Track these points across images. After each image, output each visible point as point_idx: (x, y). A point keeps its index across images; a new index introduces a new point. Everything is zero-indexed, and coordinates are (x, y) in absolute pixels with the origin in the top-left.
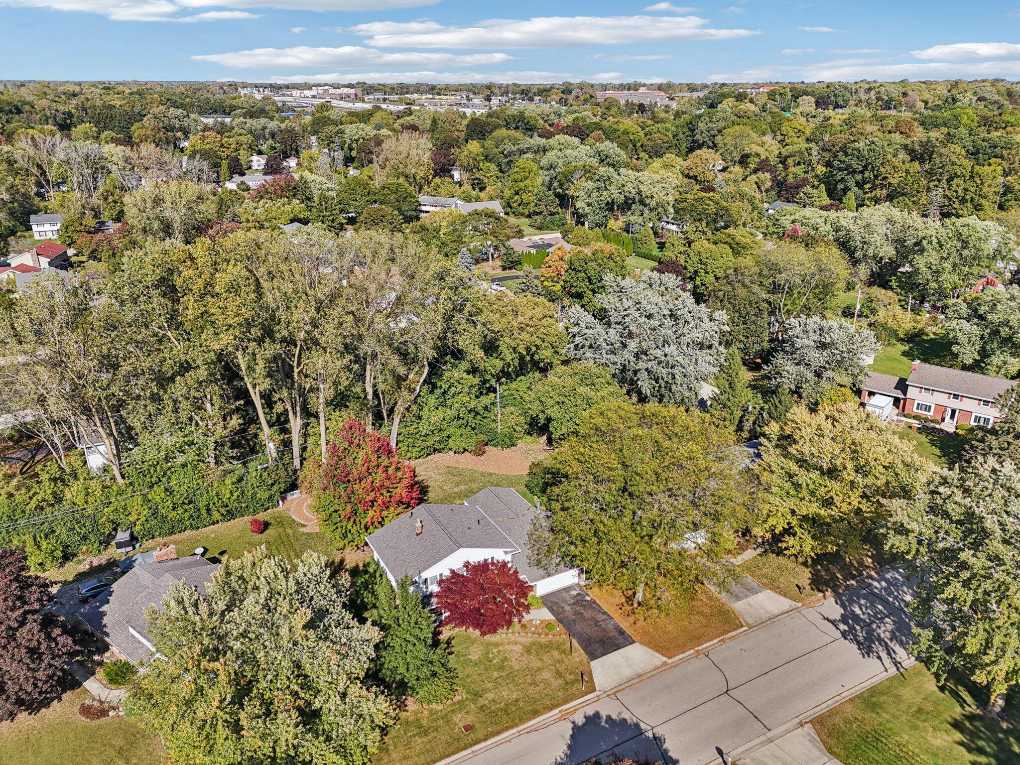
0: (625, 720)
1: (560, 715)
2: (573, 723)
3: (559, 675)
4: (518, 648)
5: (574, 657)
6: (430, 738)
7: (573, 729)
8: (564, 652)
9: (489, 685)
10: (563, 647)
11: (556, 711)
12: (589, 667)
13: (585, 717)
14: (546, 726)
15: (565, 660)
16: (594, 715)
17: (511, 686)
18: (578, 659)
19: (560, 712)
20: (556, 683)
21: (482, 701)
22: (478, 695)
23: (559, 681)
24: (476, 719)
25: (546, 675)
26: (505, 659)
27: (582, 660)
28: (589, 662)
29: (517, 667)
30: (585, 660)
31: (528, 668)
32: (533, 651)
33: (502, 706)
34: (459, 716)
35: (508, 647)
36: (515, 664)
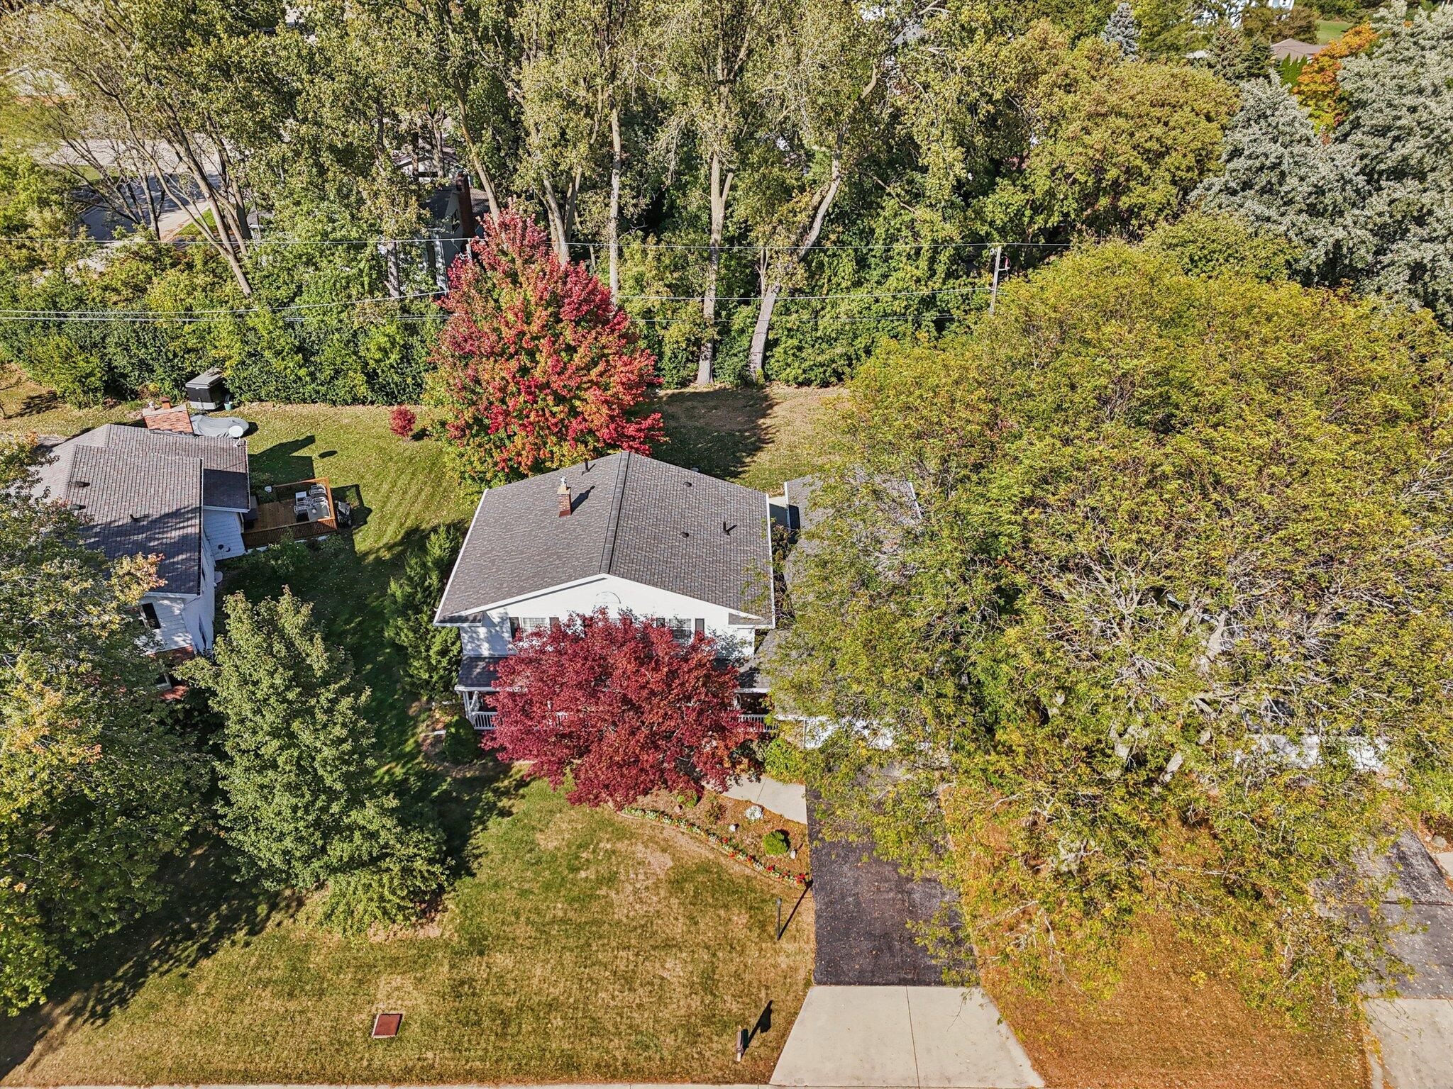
3: (708, 983)
4: (661, 863)
5: (777, 952)
6: (293, 1006)
8: (763, 926)
9: (522, 931)
10: (770, 909)
12: (799, 1000)
15: (753, 951)
17: (568, 957)
18: (783, 962)
20: (682, 1004)
21: (474, 967)
22: (478, 945)
23: (695, 1002)
24: (424, 1009)
25: (674, 969)
26: (611, 880)
27: (794, 969)
28: (808, 984)
29: (620, 914)
30: (802, 975)
31: (644, 928)
32: (689, 887)
33: (510, 1003)
34: (397, 980)
35: (640, 851)
36: (623, 905)
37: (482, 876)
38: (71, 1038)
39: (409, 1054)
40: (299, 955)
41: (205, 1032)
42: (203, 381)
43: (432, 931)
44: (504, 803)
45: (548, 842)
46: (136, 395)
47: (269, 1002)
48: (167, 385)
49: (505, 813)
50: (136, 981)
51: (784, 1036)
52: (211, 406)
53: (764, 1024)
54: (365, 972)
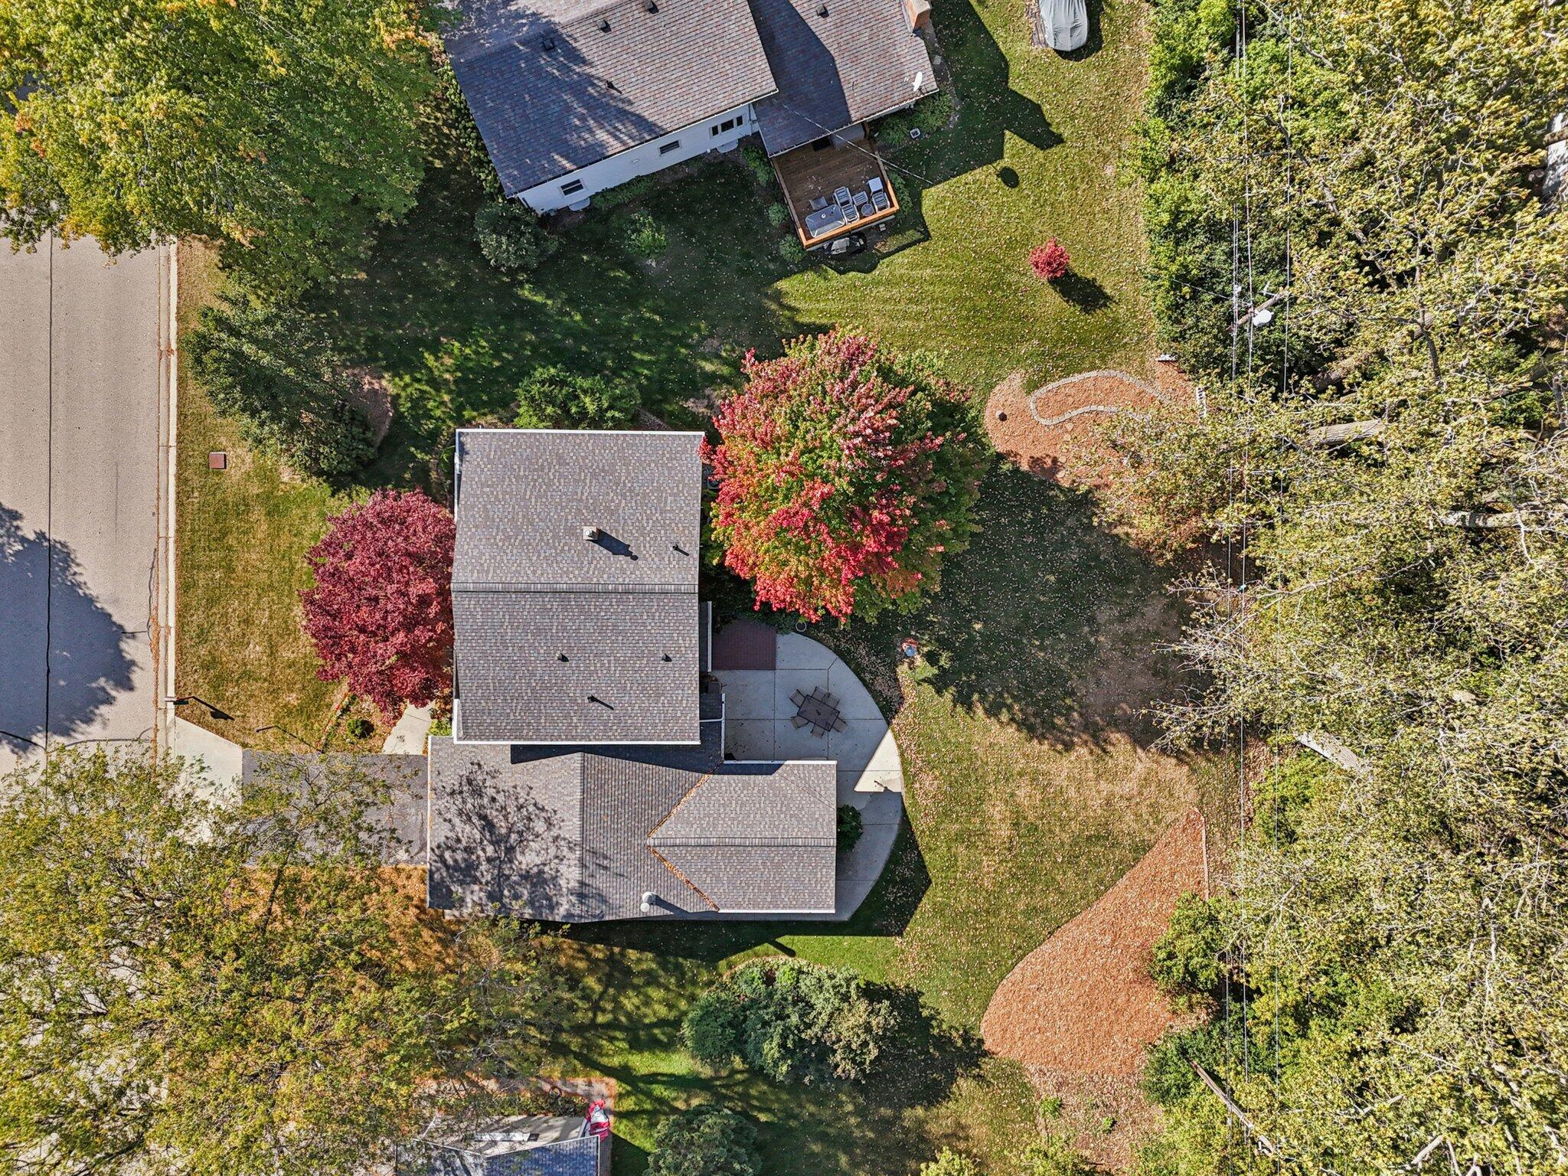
0: (88, 720)
1: (162, 623)
2: (133, 636)
3: (246, 675)
7: (121, 627)
9: (285, 540)
11: (172, 622)
12: (233, 739)
13: (133, 663)
14: (153, 586)
15: (269, 708)
16: (129, 679)
17: (264, 576)
19: (167, 627)
20: (230, 659)
21: (258, 511)
22: (274, 511)
23: (232, 667)
24: (228, 483)
25: (255, 652)
28: (244, 744)
30: (249, 739)
33: (231, 540)
37: (332, 501)
39: (195, 481)
51: (208, 727)
53: (217, 714)
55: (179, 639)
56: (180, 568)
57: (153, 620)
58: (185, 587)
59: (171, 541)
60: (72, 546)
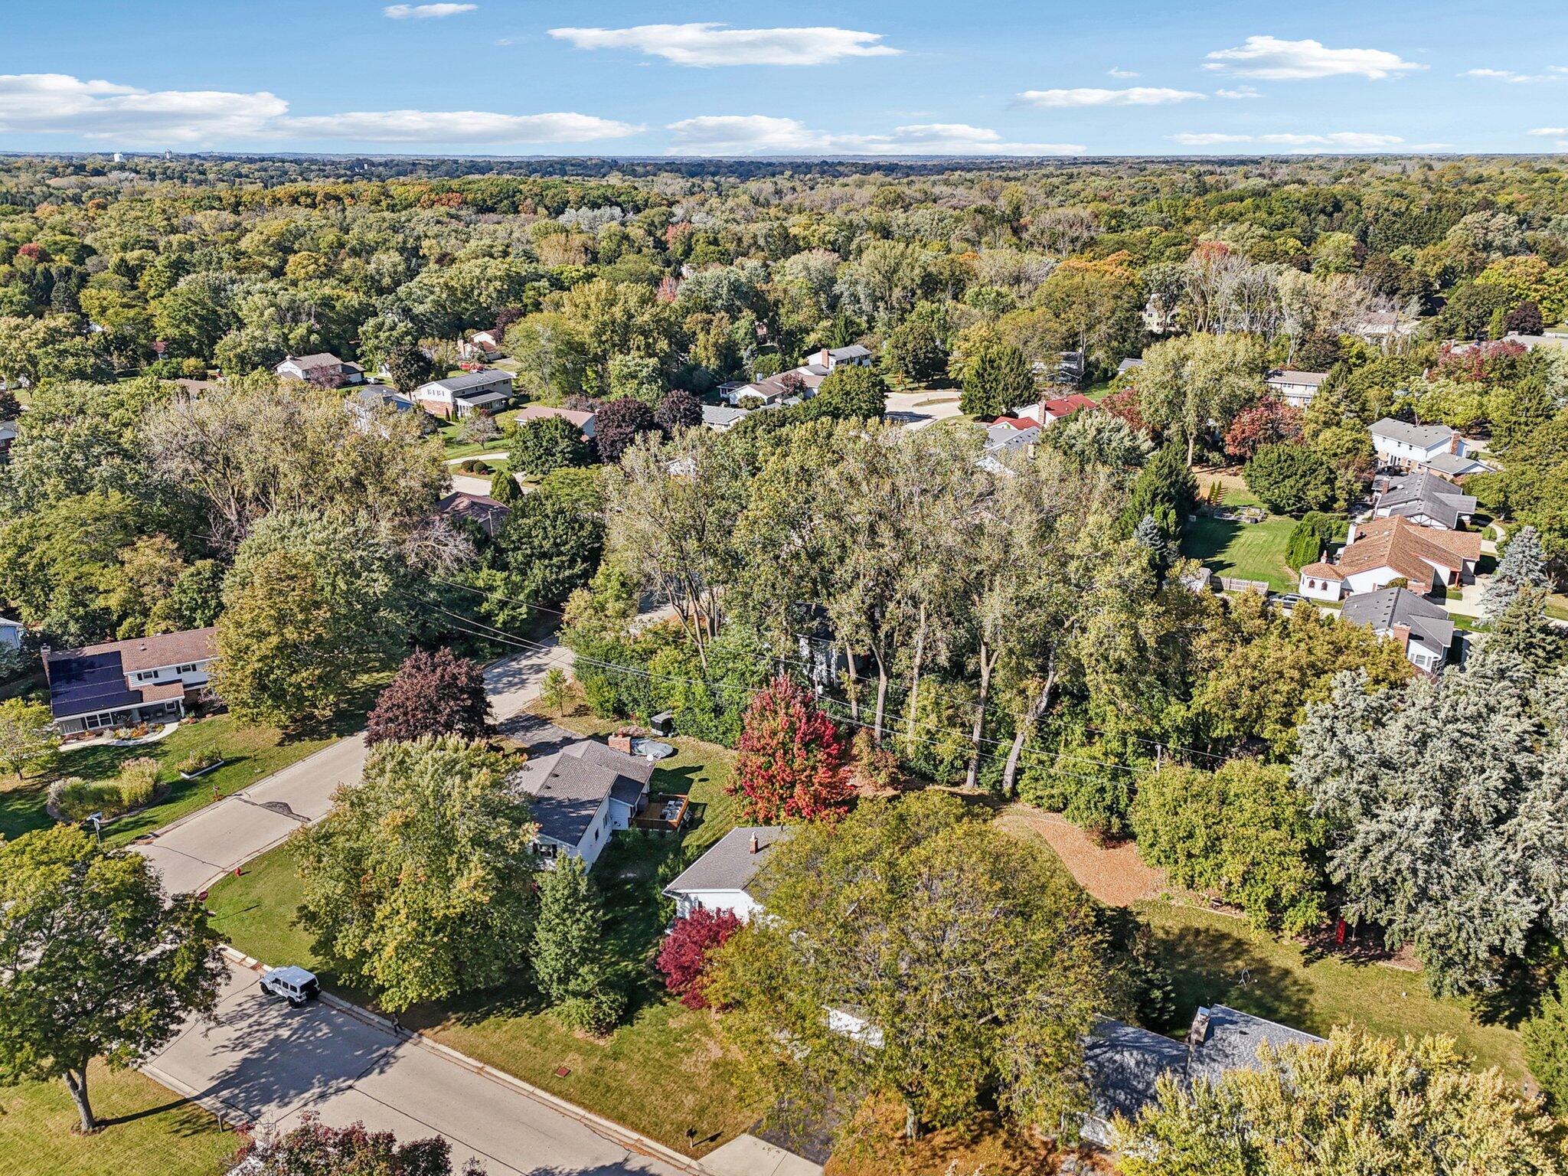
1: (632, 1142)
2: (626, 1160)
3: (702, 1111)
4: (716, 1053)
5: (740, 1113)
6: (533, 1049)
7: (615, 1164)
9: (637, 1057)
11: (635, 1136)
12: (735, 1136)
13: (643, 1169)
14: (605, 1135)
15: (730, 1108)
17: (649, 1076)
18: (740, 1118)
19: (637, 1140)
20: (683, 1116)
21: (609, 1064)
22: (616, 1056)
23: (690, 1118)
24: (580, 1071)
25: (690, 1101)
26: (688, 1052)
27: (743, 1123)
28: (745, 1131)
29: (683, 1068)
30: (743, 1127)
31: (688, 1078)
32: (721, 1069)
33: (614, 1085)
34: (577, 1056)
35: (711, 1044)
36: (687, 1064)
37: (636, 1027)
38: (453, 1029)
39: (564, 1087)
40: (546, 1030)
41: (497, 1045)
42: (659, 719)
43: (601, 1042)
44: (666, 999)
45: (673, 1024)
46: (628, 717)
47: (526, 1045)
48: (645, 715)
49: (664, 1004)
50: (486, 1016)
51: (717, 1147)
52: (660, 733)
53: (713, 1139)
54: (567, 1048)
55: (649, 1135)
56: (608, 1118)
57: (626, 1146)
58: (621, 1119)
59: (588, 1115)
60: (542, 1166)
